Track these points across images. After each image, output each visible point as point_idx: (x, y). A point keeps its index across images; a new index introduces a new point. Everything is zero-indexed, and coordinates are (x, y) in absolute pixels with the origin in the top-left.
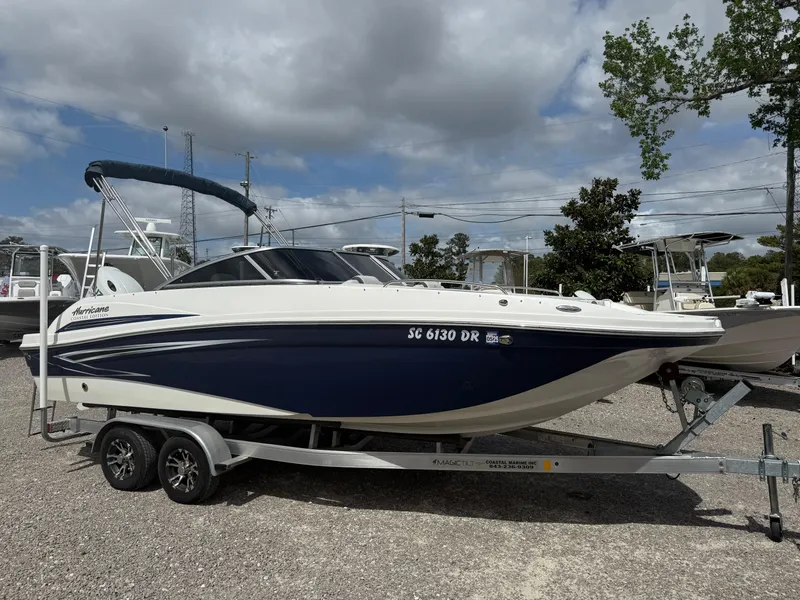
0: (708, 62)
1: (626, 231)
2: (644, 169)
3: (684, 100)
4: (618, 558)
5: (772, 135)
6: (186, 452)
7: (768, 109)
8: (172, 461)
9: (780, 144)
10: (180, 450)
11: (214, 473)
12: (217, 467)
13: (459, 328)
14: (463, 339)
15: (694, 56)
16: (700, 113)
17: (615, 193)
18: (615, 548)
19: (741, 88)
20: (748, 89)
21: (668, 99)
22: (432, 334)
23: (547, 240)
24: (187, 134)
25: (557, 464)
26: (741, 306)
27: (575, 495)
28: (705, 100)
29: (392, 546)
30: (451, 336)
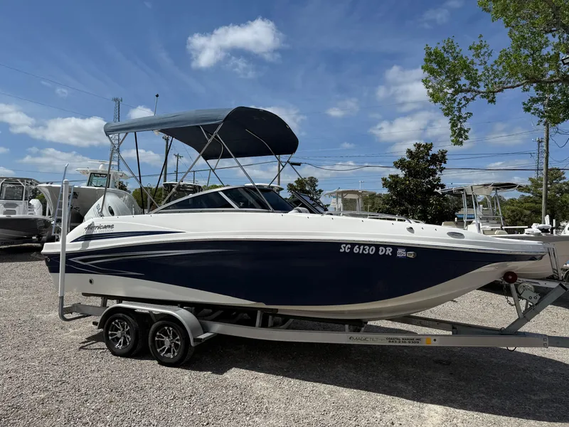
0: (495, 68)
1: (439, 179)
2: (453, 138)
3: (479, 92)
4: (482, 404)
5: (536, 119)
6: (171, 329)
7: (534, 101)
8: (159, 337)
9: (542, 124)
10: (166, 328)
11: (192, 344)
12: (195, 340)
13: (377, 246)
14: (380, 253)
15: (485, 62)
16: (489, 102)
17: (431, 153)
18: (478, 398)
19: (518, 86)
20: (522, 87)
21: (469, 91)
22: (358, 249)
23: (383, 185)
24: (116, 100)
25: (435, 340)
26: (528, 234)
27: (439, 362)
28: (494, 92)
29: (328, 397)
30: (372, 251)
